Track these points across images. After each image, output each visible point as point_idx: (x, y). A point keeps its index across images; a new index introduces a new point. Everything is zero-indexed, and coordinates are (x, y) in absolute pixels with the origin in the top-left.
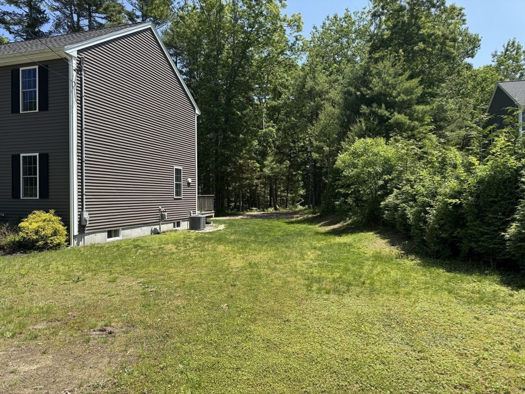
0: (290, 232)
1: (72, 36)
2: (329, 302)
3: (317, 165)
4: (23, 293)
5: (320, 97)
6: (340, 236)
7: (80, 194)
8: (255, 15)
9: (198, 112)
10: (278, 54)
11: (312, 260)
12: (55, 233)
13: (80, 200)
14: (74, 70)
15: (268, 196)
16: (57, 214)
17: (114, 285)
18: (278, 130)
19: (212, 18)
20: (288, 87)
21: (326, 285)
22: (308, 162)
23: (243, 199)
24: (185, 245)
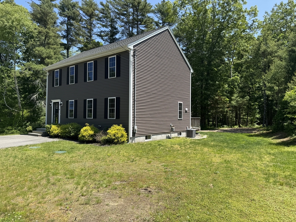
0: (250, 142)
1: (131, 39)
2: (283, 191)
3: (269, 99)
4: (109, 165)
5: (271, 55)
6: (289, 147)
7: (133, 117)
8: (227, 12)
9: (192, 71)
10: (241, 32)
11: (268, 161)
12: (122, 136)
13: (133, 120)
14: (132, 56)
15: (234, 119)
16: (123, 127)
17: (150, 165)
18: (241, 77)
19: (200, 17)
20: (247, 51)
21: (280, 179)
22: (262, 97)
23: (217, 120)
24: (185, 146)
